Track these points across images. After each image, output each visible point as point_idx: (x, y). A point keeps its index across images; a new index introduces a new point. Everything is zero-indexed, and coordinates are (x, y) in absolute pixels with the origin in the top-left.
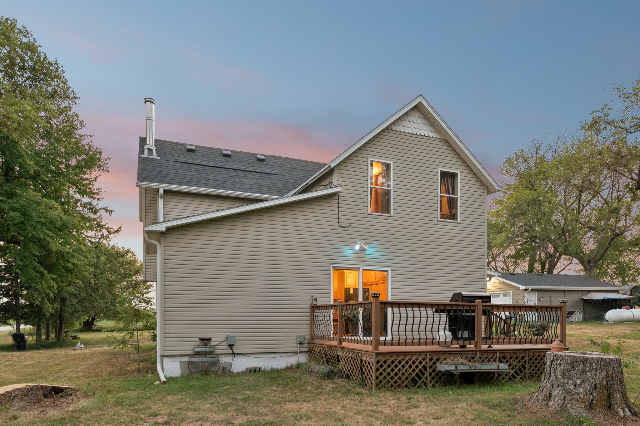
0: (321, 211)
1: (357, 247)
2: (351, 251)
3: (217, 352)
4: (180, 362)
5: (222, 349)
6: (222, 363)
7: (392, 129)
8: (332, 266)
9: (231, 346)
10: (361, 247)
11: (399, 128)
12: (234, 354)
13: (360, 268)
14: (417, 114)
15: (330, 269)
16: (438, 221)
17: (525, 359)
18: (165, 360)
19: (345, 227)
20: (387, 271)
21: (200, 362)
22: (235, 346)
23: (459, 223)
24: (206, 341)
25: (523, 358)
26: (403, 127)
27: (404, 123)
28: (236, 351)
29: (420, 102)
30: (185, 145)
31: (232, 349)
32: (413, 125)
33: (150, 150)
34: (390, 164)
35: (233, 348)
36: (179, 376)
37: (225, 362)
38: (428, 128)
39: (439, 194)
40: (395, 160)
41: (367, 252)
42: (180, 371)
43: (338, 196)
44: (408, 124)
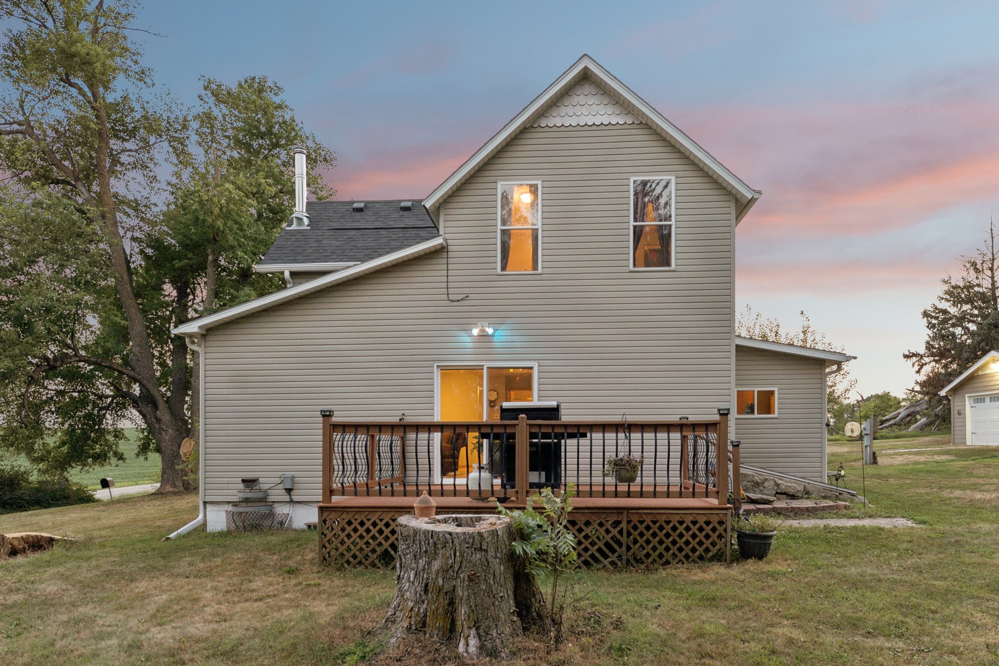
0: (420, 280)
1: (475, 332)
2: (468, 339)
3: (271, 498)
4: (227, 511)
5: (278, 494)
6: (279, 514)
7: (539, 126)
8: (436, 365)
9: (289, 491)
10: (483, 331)
11: (555, 120)
12: (292, 502)
13: (483, 366)
14: (587, 89)
15: (433, 370)
16: (630, 272)
17: (621, 526)
18: (209, 507)
19: (459, 301)
20: (531, 368)
21: (251, 513)
22: (294, 491)
23: (674, 271)
24: (249, 483)
25: (617, 523)
26: (559, 118)
27: (563, 110)
28: (295, 498)
29: (586, 68)
30: (353, 203)
31: (290, 494)
32: (578, 110)
33: (300, 220)
34: (537, 185)
35: (292, 494)
36: (225, 529)
37: (283, 514)
38: (610, 109)
39: (632, 223)
40: (546, 178)
41: (495, 339)
42: (225, 524)
43: (447, 252)
44: (570, 110)
